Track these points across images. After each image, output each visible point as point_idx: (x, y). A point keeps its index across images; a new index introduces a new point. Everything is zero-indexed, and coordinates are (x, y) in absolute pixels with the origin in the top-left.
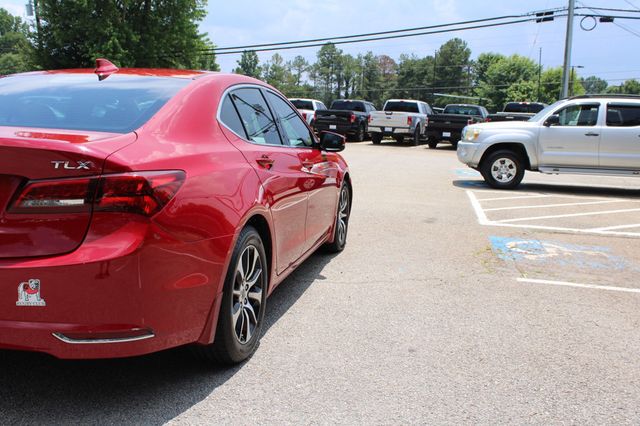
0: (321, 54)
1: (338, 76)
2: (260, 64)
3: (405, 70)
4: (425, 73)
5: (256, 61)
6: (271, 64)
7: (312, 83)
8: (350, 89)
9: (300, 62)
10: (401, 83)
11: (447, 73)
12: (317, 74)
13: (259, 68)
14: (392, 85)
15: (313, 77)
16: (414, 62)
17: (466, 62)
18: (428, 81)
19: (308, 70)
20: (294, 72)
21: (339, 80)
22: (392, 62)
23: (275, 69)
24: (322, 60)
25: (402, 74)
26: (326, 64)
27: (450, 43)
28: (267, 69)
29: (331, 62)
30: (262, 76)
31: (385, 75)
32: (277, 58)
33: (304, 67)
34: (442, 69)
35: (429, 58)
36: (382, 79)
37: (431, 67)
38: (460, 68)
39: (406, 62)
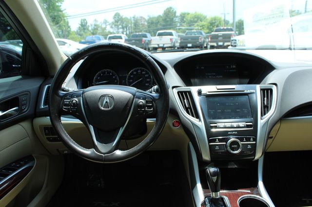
0: (114, 18)
1: (122, 26)
2: (88, 24)
3: (150, 21)
4: (159, 22)
5: (86, 23)
6: (93, 24)
7: (111, 30)
8: (128, 31)
9: (106, 22)
10: (149, 27)
11: (167, 21)
12: (113, 26)
13: (89, 26)
14: (145, 28)
15: (112, 27)
16: (154, 18)
17: (175, 15)
18: (160, 25)
19: (109, 24)
20: (104, 26)
21: (123, 28)
22: (144, 18)
23: (95, 25)
24: (115, 20)
25: (149, 23)
26: (117, 22)
27: (167, 9)
28: (92, 25)
29: (119, 20)
30: (90, 29)
31: (142, 24)
32: (96, 20)
33: (107, 24)
34: (166, 19)
35: (160, 16)
36: (141, 26)
37: (161, 20)
38: (173, 19)
39: (150, 18)
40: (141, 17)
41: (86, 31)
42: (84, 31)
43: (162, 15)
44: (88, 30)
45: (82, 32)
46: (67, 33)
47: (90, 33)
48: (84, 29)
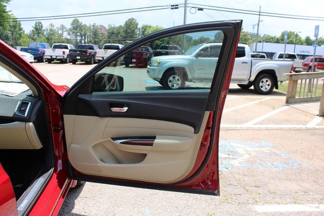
0: (73, 24)
1: (81, 34)
2: (44, 28)
3: (111, 32)
4: (119, 33)
5: (42, 27)
6: (49, 28)
7: (69, 37)
8: (86, 40)
9: (63, 27)
10: (109, 37)
11: (128, 33)
12: (71, 33)
13: (44, 30)
14: (105, 38)
15: (69, 34)
16: (114, 28)
17: (136, 28)
18: (121, 36)
19: (67, 31)
20: (60, 32)
21: (81, 36)
22: (105, 28)
23: (51, 30)
24: (73, 27)
25: (109, 33)
26: (75, 28)
27: (129, 20)
28: (47, 30)
29: (77, 27)
30: (45, 33)
31: (101, 33)
32: (52, 25)
33: (65, 30)
34: (126, 31)
35: (121, 26)
36: (100, 35)
37: (122, 30)
38: (134, 30)
39: (111, 28)
40: (102, 26)
41: (40, 35)
42: (38, 36)
43: (123, 26)
44: (43, 34)
45: (36, 36)
46: (18, 36)
47: (45, 37)
48: (39, 33)
